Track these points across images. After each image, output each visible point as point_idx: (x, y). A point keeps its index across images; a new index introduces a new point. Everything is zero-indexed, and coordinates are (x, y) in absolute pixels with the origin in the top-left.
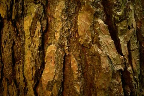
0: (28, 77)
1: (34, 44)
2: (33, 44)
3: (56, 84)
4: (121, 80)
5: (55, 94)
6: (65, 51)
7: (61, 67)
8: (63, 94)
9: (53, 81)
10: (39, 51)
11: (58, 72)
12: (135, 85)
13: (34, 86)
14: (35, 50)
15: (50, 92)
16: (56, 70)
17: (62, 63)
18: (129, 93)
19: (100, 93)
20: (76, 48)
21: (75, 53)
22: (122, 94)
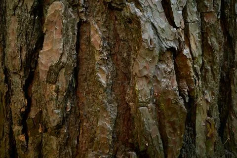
0: (14, 66)
1: (23, 3)
2: (21, 4)
3: (64, 70)
4: (173, 66)
5: (63, 88)
6: (80, 15)
7: (73, 41)
8: (76, 94)
9: (58, 64)
10: (32, 17)
11: (67, 48)
12: (196, 80)
13: (24, 82)
14: (26, 15)
15: (54, 86)
16: (63, 45)
17: (75, 34)
18: (186, 90)
19: (141, 83)
20: (99, 11)
21: (97, 18)
22: (174, 87)
